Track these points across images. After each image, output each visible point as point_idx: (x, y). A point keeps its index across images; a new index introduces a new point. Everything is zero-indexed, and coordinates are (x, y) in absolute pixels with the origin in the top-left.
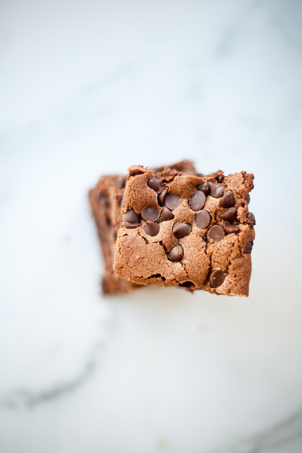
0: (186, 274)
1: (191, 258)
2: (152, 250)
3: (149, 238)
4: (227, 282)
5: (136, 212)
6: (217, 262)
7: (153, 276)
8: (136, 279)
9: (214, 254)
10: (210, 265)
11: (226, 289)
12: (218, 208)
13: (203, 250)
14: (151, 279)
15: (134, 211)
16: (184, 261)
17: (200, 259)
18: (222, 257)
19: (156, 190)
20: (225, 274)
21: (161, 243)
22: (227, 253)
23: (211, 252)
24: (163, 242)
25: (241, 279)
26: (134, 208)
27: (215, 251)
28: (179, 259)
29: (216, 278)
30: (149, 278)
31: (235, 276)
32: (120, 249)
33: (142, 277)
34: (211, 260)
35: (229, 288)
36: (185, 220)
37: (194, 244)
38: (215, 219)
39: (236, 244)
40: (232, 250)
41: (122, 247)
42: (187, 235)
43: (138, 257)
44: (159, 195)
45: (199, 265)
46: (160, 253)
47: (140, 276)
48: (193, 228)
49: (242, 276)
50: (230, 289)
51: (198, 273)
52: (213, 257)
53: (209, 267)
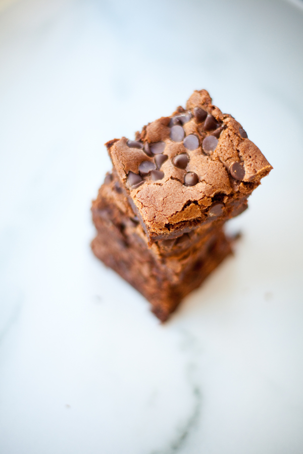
0: (211, 186)
1: (205, 172)
2: (169, 187)
3: (159, 181)
4: (248, 167)
5: (134, 172)
6: (228, 159)
7: (185, 206)
8: (173, 217)
9: (220, 155)
10: (224, 166)
11: (251, 172)
12: (197, 125)
13: (209, 161)
14: (186, 209)
15: (133, 173)
16: (202, 178)
17: (212, 167)
18: (228, 151)
19: (139, 147)
20: (241, 164)
21: (172, 178)
22: (229, 145)
23: (216, 156)
24: (174, 177)
25: (256, 156)
26: (131, 170)
27: (219, 153)
28: (196, 180)
29: (237, 171)
30: (183, 209)
31: (250, 157)
32: (142, 204)
33: (177, 212)
34: (221, 162)
35: (252, 169)
36: (178, 152)
37: (198, 162)
38: (201, 135)
39: (231, 133)
40: (231, 141)
41: (142, 201)
42: (189, 162)
43: (161, 199)
44: (144, 149)
45: (215, 172)
46: (177, 185)
47: (175, 213)
48: (189, 154)
49: (255, 153)
50: (254, 169)
51: (220, 178)
52: (221, 159)
53: (224, 168)
